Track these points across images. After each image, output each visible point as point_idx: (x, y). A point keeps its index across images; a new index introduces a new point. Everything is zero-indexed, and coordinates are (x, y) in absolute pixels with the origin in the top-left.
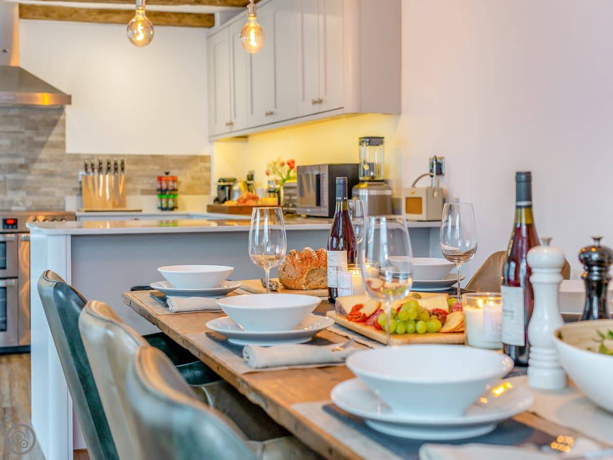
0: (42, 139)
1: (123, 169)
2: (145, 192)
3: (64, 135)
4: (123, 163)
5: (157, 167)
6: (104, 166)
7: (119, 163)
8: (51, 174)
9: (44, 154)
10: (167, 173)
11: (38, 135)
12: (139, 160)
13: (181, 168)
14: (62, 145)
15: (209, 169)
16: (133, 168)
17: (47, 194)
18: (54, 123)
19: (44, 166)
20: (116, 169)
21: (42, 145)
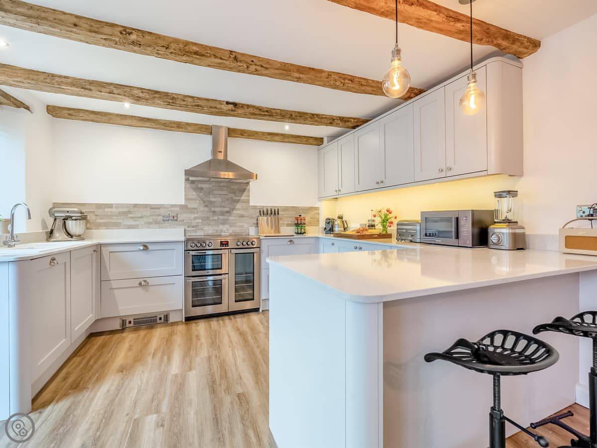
0: (237, 198)
1: (278, 214)
2: (288, 225)
3: (249, 196)
4: (278, 211)
5: (294, 213)
6: (269, 212)
7: (276, 210)
8: (242, 216)
9: (238, 206)
10: (300, 216)
11: (236, 196)
12: (286, 209)
13: (305, 213)
14: (248, 201)
15: (318, 214)
16: (283, 213)
17: (240, 226)
18: (244, 190)
19: (238, 212)
20: (275, 214)
21: (238, 201)
